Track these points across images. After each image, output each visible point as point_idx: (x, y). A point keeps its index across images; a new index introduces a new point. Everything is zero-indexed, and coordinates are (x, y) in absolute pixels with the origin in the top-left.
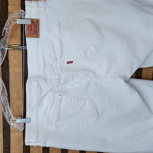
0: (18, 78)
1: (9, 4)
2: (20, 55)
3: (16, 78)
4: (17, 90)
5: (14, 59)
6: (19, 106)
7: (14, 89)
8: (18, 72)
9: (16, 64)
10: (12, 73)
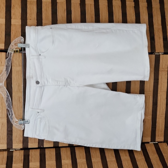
0: (19, 75)
1: (12, 18)
2: (20, 57)
3: (17, 75)
4: (18, 85)
5: (15, 60)
6: (19, 97)
7: (15, 83)
8: (19, 70)
9: (18, 64)
10: (14, 71)
